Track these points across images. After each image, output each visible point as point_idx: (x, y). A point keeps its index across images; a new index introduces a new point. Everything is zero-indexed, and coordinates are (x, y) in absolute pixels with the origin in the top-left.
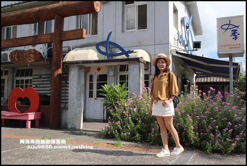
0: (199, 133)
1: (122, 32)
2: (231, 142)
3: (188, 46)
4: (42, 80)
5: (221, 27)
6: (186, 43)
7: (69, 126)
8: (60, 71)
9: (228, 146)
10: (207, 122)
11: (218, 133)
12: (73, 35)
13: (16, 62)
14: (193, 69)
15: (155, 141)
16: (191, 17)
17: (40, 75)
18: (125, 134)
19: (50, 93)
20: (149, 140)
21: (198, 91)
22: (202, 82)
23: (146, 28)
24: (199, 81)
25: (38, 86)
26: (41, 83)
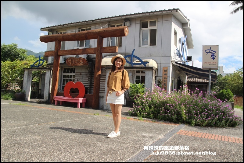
0: (188, 114)
1: (139, 47)
2: (206, 120)
3: (183, 57)
4: (82, 76)
5: (205, 51)
6: (182, 55)
7: (105, 108)
8: (100, 73)
9: (204, 122)
10: (193, 109)
11: (199, 115)
12: (110, 50)
13: (70, 65)
14: (186, 73)
15: (162, 119)
16: (186, 37)
17: (81, 73)
18: (144, 114)
19: (88, 85)
20: (158, 118)
21: (189, 90)
22: (191, 82)
23: (156, 45)
24: (189, 81)
25: (79, 80)
26: (81, 78)
